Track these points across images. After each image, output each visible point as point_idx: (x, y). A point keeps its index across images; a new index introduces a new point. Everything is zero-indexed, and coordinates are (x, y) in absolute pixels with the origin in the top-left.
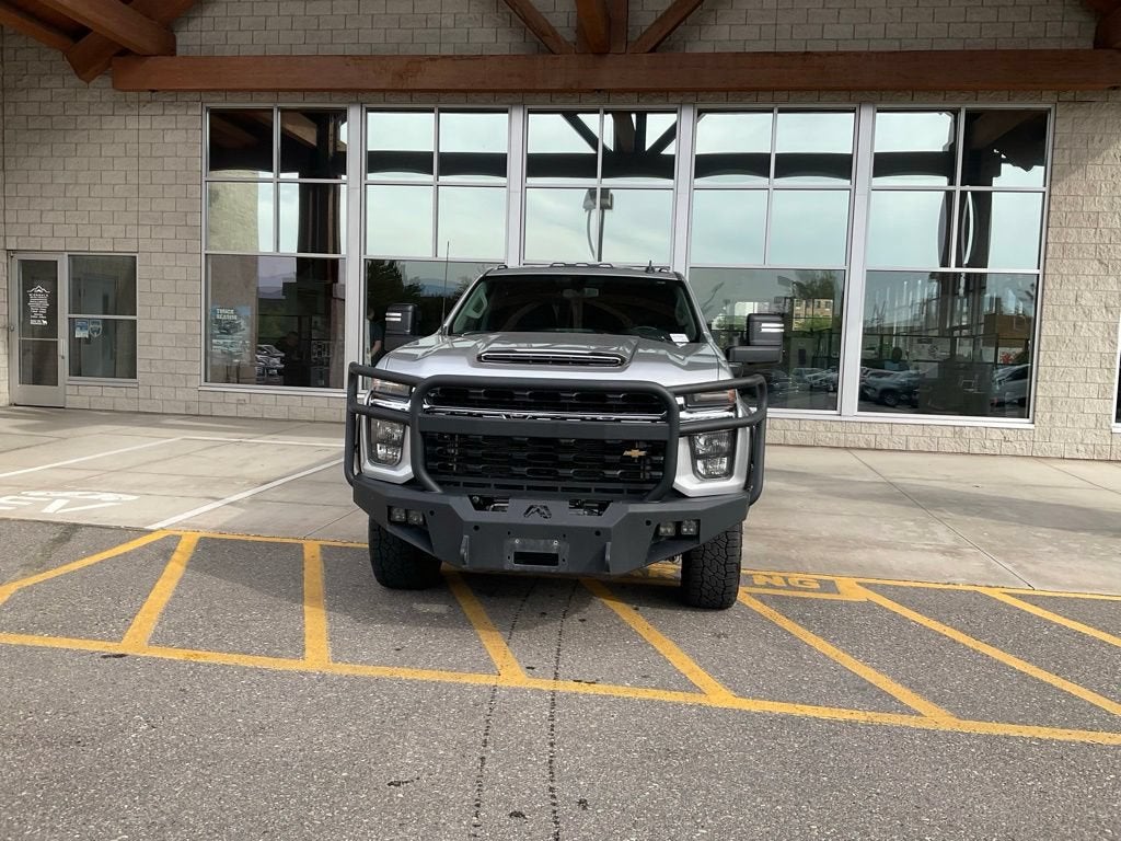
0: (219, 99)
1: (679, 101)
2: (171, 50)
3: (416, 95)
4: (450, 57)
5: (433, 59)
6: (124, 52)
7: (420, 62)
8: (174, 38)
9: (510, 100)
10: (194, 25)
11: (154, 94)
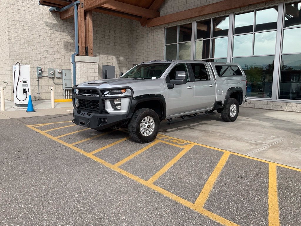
0: (167, 26)
1: (278, 2)
2: (159, 16)
3: (207, 16)
4: (211, 4)
5: (207, 6)
6: (149, 19)
7: (204, 7)
8: (160, 13)
9: (230, 12)
10: (163, 9)
11: (154, 27)
